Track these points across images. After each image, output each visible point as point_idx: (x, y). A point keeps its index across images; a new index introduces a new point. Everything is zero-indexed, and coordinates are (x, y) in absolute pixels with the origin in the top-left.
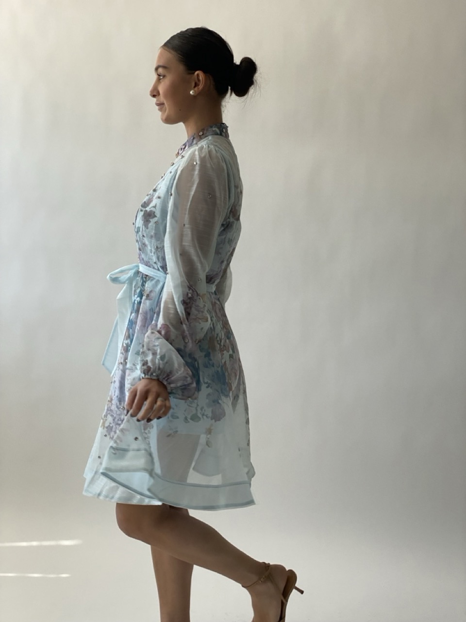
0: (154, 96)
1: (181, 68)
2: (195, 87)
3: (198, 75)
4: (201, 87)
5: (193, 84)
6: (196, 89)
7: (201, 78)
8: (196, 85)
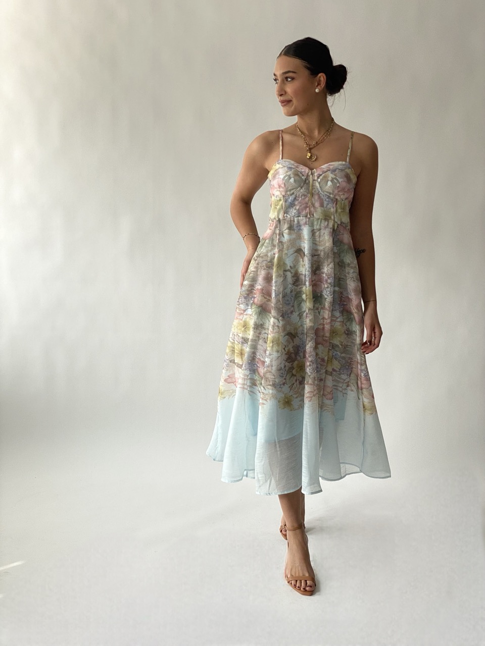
0: (281, 95)
1: (306, 73)
2: (317, 86)
3: (320, 77)
4: (323, 84)
5: (317, 84)
6: (319, 87)
7: (322, 79)
8: (319, 84)
